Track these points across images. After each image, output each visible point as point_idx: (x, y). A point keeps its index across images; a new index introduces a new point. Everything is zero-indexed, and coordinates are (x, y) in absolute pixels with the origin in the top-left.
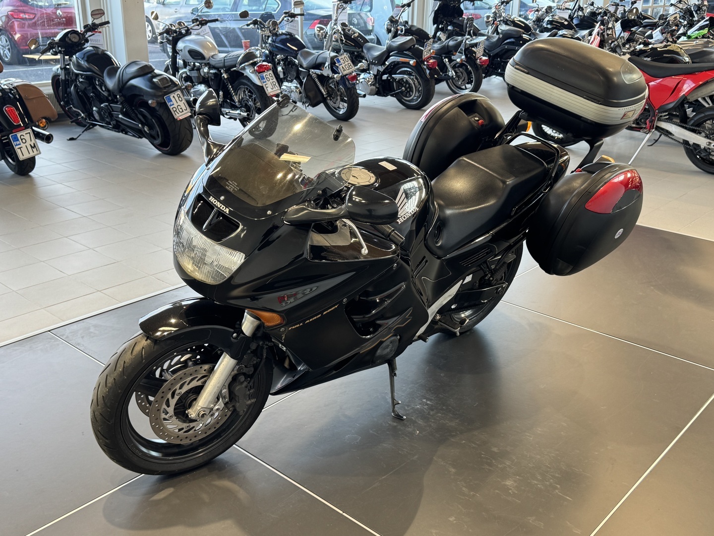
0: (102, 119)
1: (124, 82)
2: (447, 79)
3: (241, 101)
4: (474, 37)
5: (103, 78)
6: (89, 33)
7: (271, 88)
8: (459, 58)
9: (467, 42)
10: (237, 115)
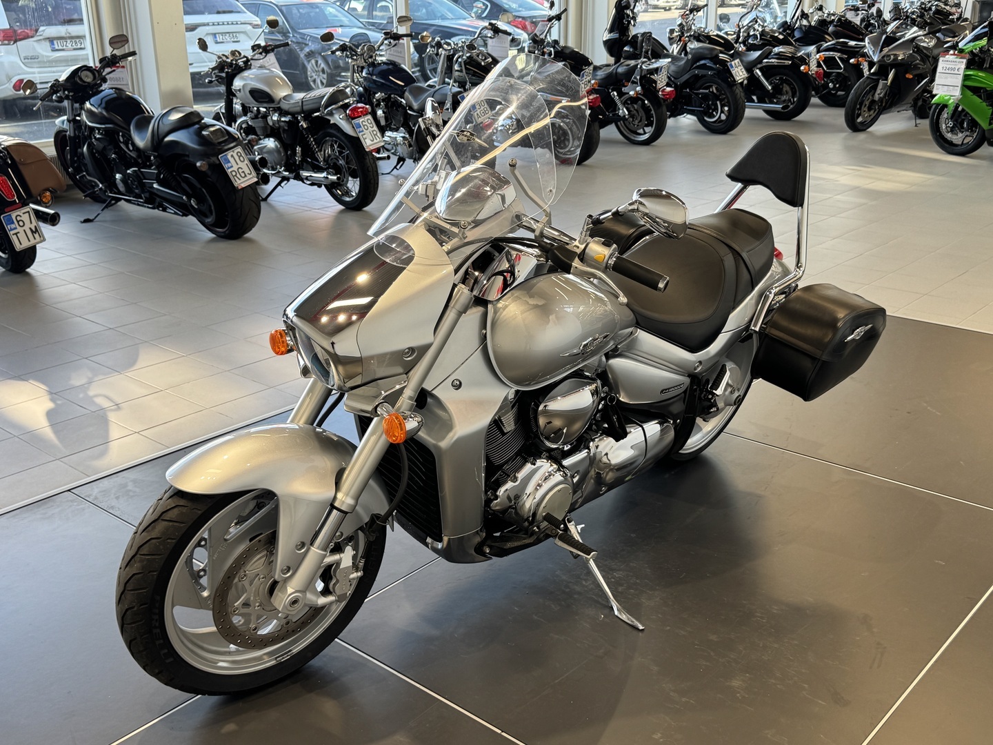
0: (129, 191)
1: (161, 137)
2: (616, 120)
3: (328, 160)
4: (653, 60)
5: (130, 131)
6: (108, 70)
7: (370, 138)
8: (633, 91)
9: (644, 67)
10: (322, 179)
